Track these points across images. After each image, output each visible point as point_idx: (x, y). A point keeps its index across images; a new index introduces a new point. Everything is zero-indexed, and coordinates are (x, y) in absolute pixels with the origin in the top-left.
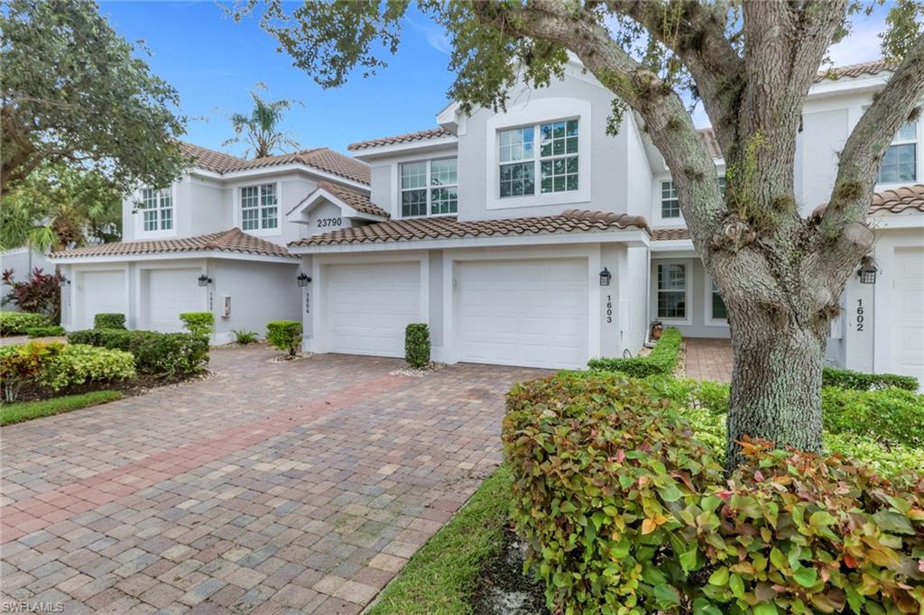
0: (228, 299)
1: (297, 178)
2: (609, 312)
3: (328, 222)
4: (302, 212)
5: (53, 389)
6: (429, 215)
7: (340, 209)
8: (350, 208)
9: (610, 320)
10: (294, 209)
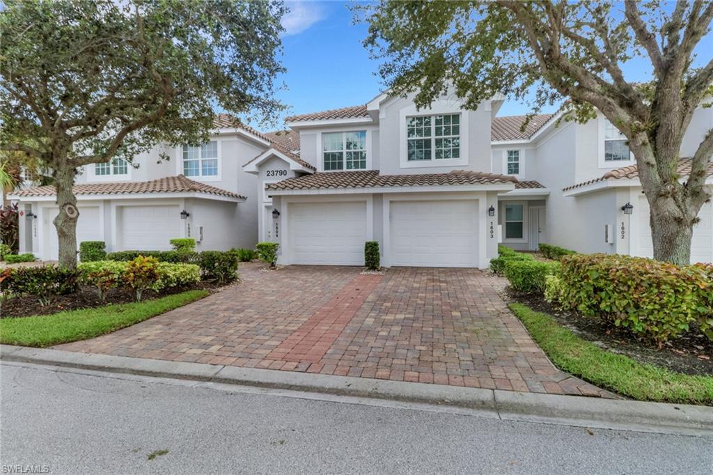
0: (201, 228)
1: (235, 139)
2: (492, 232)
3: (275, 173)
4: (256, 165)
5: (154, 291)
6: (345, 170)
7: (288, 164)
8: (296, 163)
9: (492, 237)
10: (249, 162)
